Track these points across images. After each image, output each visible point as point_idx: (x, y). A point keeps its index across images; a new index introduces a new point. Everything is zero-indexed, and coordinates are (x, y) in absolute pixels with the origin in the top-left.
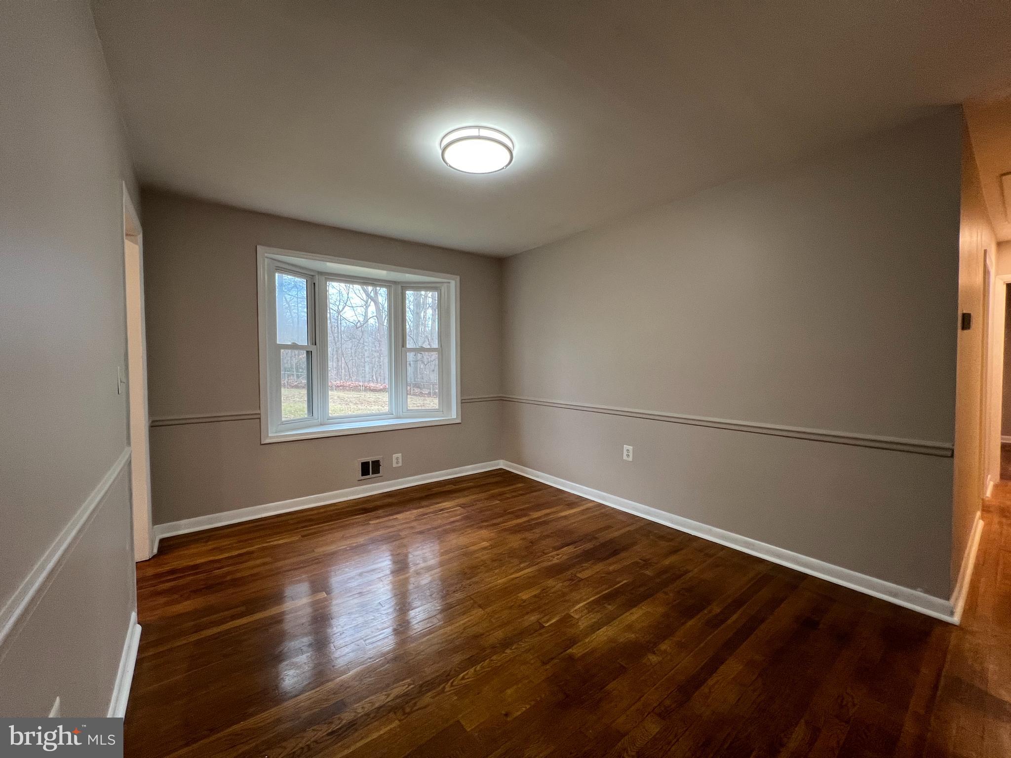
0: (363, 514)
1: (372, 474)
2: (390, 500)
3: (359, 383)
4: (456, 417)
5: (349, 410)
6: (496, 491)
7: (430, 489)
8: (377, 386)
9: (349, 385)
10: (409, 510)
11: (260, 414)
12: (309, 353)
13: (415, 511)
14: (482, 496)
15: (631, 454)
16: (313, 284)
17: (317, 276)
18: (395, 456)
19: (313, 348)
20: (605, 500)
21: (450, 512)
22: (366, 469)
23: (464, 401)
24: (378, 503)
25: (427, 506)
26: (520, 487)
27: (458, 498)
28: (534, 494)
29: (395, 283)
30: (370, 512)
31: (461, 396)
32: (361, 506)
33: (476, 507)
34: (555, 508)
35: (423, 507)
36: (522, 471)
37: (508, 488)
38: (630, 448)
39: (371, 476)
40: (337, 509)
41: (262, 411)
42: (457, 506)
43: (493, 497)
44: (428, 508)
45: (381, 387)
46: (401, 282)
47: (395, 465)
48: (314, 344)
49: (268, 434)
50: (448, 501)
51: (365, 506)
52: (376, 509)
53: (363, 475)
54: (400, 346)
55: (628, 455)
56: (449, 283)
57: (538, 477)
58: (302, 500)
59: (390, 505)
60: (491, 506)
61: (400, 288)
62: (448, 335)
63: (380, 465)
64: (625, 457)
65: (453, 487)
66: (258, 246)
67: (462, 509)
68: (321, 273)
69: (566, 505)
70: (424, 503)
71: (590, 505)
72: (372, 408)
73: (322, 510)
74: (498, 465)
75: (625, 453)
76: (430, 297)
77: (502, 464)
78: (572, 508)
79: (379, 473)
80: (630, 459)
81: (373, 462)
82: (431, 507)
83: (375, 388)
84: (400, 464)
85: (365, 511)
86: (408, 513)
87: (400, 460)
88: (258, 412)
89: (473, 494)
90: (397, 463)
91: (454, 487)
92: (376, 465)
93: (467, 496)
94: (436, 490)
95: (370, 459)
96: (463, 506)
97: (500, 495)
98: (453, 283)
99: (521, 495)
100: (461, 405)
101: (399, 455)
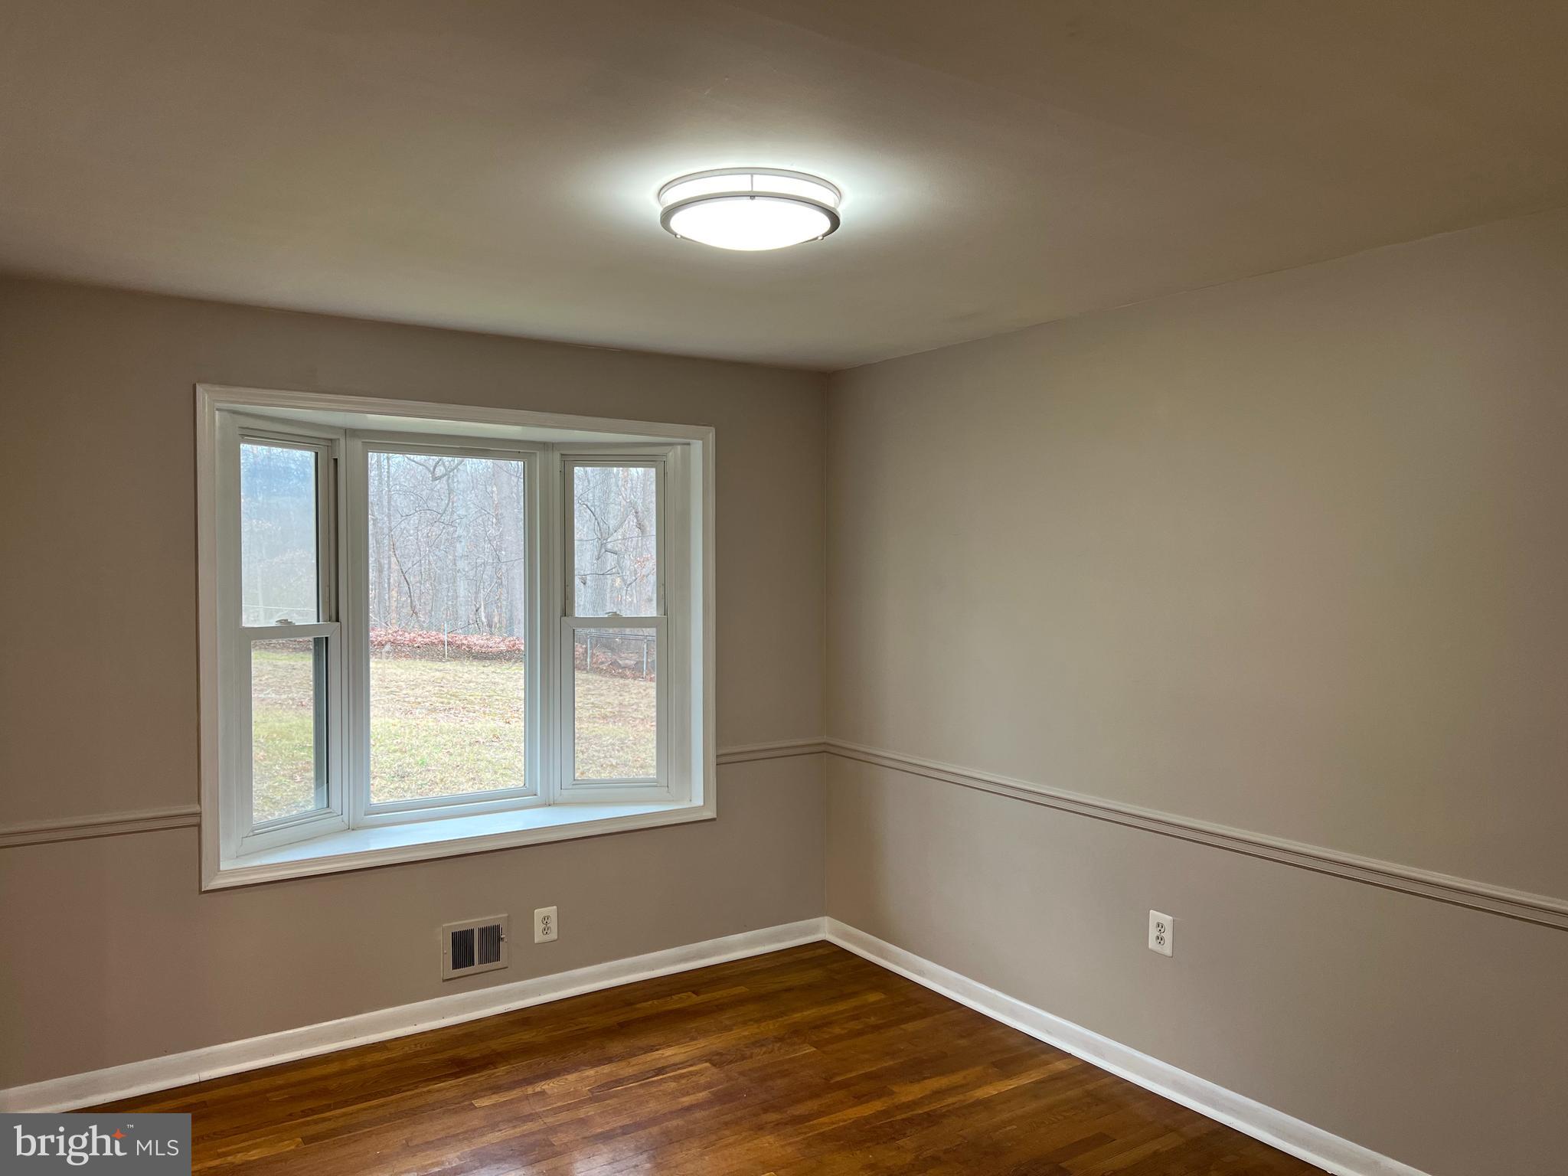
0: (456, 1076)
1: (480, 963)
2: (527, 1036)
3: (441, 635)
4: (702, 804)
5: (414, 733)
6: (811, 1013)
7: (630, 1004)
8: (491, 644)
9: (413, 640)
10: (576, 1067)
11: (199, 814)
12: (321, 647)
13: (591, 1072)
14: (770, 1028)
15: (1168, 936)
16: (332, 462)
17: (342, 442)
18: (539, 913)
19: (331, 630)
20: (1102, 1056)
21: (682, 1076)
22: (463, 950)
23: (724, 760)
24: (497, 1045)
25: (622, 1058)
26: (873, 1003)
27: (704, 1033)
28: (910, 1027)
29: (546, 446)
30: (473, 1070)
31: (718, 745)
32: (450, 1053)
33: (747, 1065)
34: (963, 1073)
35: (610, 1060)
36: (881, 953)
37: (842, 1006)
38: (1167, 919)
39: (477, 967)
40: (390, 1061)
41: (206, 807)
42: (702, 1059)
43: (797, 1032)
44: (623, 1064)
45: (503, 647)
46: (559, 444)
47: (539, 937)
48: (334, 618)
49: (219, 865)
50: (677, 1043)
51: (462, 1052)
52: (488, 1061)
53: (456, 966)
54: (558, 611)
55: (1160, 939)
56: (689, 444)
57: (921, 973)
58: (301, 1035)
59: (527, 1051)
60: (792, 1060)
61: (557, 456)
62: (684, 585)
63: (500, 939)
64: (1152, 944)
65: (689, 999)
66: (199, 389)
67: (714, 1070)
68: (351, 433)
69: (994, 1064)
70: (616, 1047)
71: (1061, 1066)
72: (478, 726)
73: (352, 1063)
74: (816, 930)
75: (1153, 933)
76: (639, 480)
77: (826, 929)
78: (1009, 1077)
79: (498, 960)
80: (1167, 949)
81: (482, 931)
82: (634, 1060)
83: (483, 650)
84: (554, 935)
85: (461, 1067)
86: (572, 1077)
87: (553, 924)
88: (195, 809)
89: (745, 1023)
90: (546, 931)
91: (695, 999)
92: (492, 936)
93: (728, 1028)
94: (647, 1007)
95: (474, 922)
96: (717, 1059)
97: (816, 1027)
98: (697, 447)
99: (877, 1028)
100: (717, 768)
101: (551, 911)
